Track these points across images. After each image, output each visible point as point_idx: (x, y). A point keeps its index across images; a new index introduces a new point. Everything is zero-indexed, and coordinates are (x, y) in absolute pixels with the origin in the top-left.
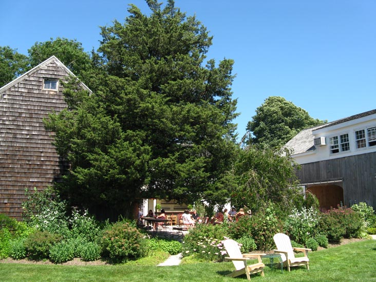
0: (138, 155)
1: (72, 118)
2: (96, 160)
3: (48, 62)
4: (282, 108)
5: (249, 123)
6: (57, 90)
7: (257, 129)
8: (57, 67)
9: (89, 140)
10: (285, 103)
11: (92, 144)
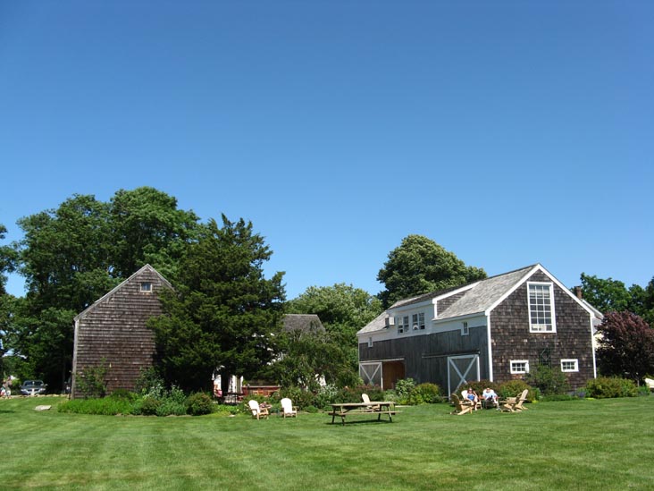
0: (213, 351)
1: (167, 322)
2: (186, 353)
3: (143, 269)
4: (423, 254)
5: (381, 271)
6: (151, 291)
7: (390, 279)
8: (151, 273)
9: (181, 338)
10: (427, 247)
11: (183, 341)
